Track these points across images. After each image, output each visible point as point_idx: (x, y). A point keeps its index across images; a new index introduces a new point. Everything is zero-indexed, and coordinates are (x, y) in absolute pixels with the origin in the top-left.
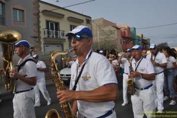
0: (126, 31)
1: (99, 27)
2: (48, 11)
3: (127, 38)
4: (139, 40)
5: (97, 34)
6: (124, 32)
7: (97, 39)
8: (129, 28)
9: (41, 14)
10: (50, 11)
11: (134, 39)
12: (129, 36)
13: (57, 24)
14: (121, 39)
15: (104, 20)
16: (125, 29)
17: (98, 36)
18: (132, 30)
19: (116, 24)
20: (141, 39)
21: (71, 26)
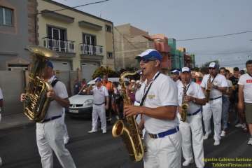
0: (162, 44)
1: (124, 36)
2: (49, 12)
3: (165, 53)
4: (180, 57)
5: (120, 47)
6: (160, 44)
7: (121, 55)
8: (166, 40)
9: (39, 16)
10: (52, 12)
11: (173, 55)
12: (166, 51)
15: (131, 27)
16: (161, 40)
17: (123, 49)
18: (170, 43)
19: (147, 33)
20: (182, 55)
21: (84, 35)
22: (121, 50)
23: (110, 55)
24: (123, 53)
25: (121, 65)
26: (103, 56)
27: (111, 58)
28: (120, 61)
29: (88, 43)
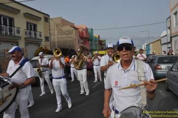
0: (84, 32)
1: (57, 25)
4: (96, 41)
5: (54, 33)
6: (82, 32)
7: (55, 39)
8: (87, 29)
11: (91, 40)
12: (87, 37)
13: (11, 20)
14: (79, 39)
15: (62, 19)
16: (83, 29)
17: (56, 34)
18: (89, 31)
19: (74, 24)
21: (28, 23)
22: (54, 36)
23: (47, 39)
24: (56, 37)
25: (54, 46)
26: (42, 40)
27: (48, 41)
28: (54, 43)
29: (31, 30)
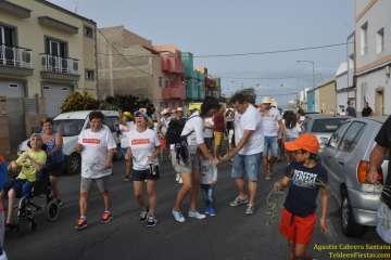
0: (173, 60)
1: (114, 45)
3: (174, 73)
4: (199, 80)
5: (107, 62)
6: (169, 61)
7: (107, 73)
8: (179, 54)
11: (189, 78)
12: (179, 71)
13: (11, 32)
14: (160, 74)
15: (125, 30)
16: (171, 55)
17: (111, 65)
18: (185, 58)
19: (150, 41)
20: (202, 78)
21: (47, 39)
22: (107, 67)
23: (90, 74)
24: (110, 71)
25: (107, 90)
26: (78, 76)
27: (93, 79)
28: (107, 83)
29: (55, 54)
